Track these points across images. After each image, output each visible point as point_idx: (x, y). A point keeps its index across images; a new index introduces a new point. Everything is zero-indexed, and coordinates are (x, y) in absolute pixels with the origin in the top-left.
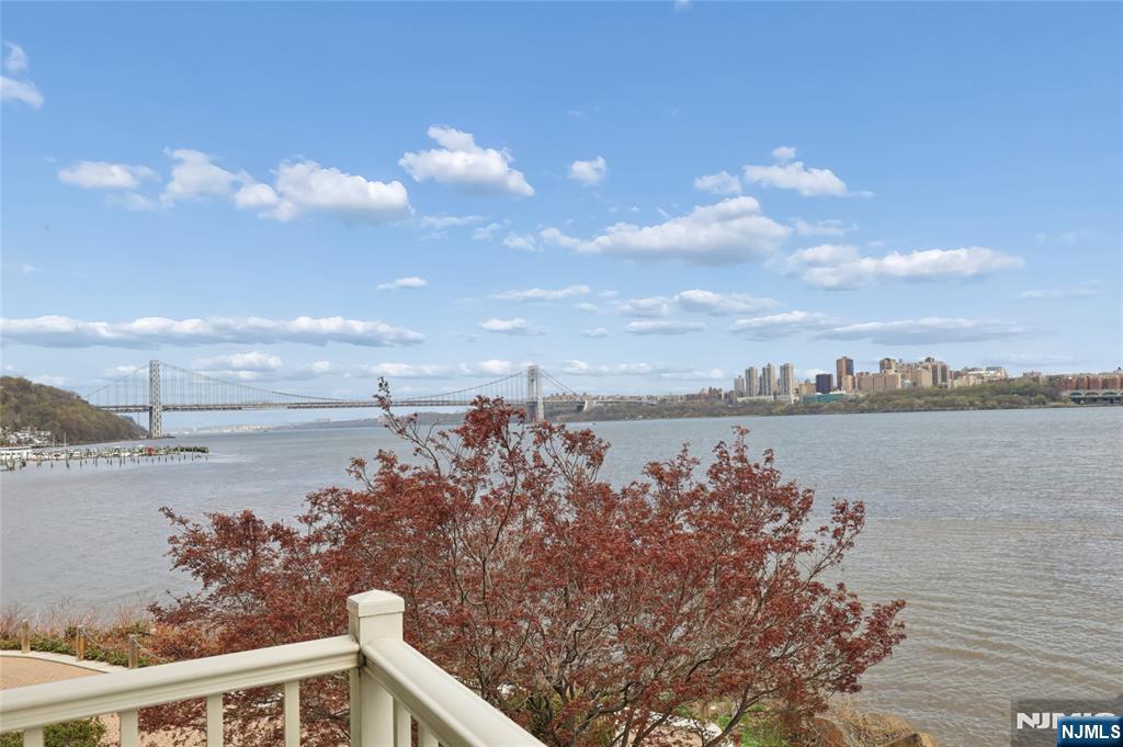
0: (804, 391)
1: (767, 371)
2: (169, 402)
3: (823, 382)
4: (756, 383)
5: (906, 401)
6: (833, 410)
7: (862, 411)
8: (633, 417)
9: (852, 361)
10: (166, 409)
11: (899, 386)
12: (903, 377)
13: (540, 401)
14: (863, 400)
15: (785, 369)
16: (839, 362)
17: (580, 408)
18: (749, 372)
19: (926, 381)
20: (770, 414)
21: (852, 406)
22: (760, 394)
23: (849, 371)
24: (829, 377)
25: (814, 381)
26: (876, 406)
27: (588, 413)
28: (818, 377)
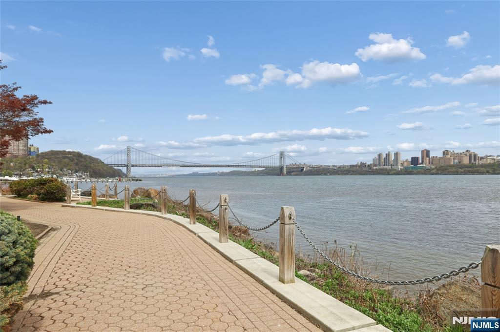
0: (405, 164)
1: (388, 155)
2: (134, 163)
3: (415, 161)
4: (382, 160)
5: (454, 170)
6: (419, 173)
7: (433, 174)
8: (326, 174)
9: (429, 151)
10: (133, 166)
11: (452, 163)
12: (454, 159)
13: (285, 167)
14: (433, 169)
15: (396, 154)
16: (423, 151)
17: (302, 170)
18: (380, 155)
19: (466, 161)
20: (389, 174)
21: (428, 172)
22: (384, 165)
23: (428, 155)
24: (418, 158)
25: (410, 160)
26: (439, 172)
27: (305, 172)
28: (412, 158)
